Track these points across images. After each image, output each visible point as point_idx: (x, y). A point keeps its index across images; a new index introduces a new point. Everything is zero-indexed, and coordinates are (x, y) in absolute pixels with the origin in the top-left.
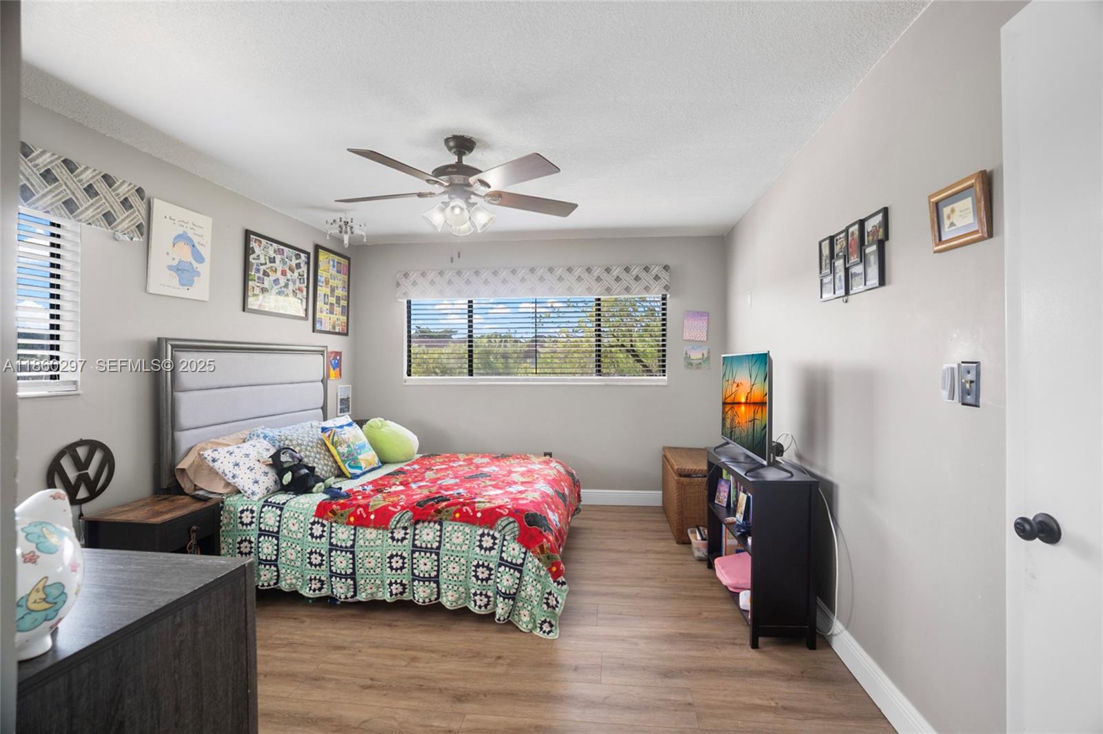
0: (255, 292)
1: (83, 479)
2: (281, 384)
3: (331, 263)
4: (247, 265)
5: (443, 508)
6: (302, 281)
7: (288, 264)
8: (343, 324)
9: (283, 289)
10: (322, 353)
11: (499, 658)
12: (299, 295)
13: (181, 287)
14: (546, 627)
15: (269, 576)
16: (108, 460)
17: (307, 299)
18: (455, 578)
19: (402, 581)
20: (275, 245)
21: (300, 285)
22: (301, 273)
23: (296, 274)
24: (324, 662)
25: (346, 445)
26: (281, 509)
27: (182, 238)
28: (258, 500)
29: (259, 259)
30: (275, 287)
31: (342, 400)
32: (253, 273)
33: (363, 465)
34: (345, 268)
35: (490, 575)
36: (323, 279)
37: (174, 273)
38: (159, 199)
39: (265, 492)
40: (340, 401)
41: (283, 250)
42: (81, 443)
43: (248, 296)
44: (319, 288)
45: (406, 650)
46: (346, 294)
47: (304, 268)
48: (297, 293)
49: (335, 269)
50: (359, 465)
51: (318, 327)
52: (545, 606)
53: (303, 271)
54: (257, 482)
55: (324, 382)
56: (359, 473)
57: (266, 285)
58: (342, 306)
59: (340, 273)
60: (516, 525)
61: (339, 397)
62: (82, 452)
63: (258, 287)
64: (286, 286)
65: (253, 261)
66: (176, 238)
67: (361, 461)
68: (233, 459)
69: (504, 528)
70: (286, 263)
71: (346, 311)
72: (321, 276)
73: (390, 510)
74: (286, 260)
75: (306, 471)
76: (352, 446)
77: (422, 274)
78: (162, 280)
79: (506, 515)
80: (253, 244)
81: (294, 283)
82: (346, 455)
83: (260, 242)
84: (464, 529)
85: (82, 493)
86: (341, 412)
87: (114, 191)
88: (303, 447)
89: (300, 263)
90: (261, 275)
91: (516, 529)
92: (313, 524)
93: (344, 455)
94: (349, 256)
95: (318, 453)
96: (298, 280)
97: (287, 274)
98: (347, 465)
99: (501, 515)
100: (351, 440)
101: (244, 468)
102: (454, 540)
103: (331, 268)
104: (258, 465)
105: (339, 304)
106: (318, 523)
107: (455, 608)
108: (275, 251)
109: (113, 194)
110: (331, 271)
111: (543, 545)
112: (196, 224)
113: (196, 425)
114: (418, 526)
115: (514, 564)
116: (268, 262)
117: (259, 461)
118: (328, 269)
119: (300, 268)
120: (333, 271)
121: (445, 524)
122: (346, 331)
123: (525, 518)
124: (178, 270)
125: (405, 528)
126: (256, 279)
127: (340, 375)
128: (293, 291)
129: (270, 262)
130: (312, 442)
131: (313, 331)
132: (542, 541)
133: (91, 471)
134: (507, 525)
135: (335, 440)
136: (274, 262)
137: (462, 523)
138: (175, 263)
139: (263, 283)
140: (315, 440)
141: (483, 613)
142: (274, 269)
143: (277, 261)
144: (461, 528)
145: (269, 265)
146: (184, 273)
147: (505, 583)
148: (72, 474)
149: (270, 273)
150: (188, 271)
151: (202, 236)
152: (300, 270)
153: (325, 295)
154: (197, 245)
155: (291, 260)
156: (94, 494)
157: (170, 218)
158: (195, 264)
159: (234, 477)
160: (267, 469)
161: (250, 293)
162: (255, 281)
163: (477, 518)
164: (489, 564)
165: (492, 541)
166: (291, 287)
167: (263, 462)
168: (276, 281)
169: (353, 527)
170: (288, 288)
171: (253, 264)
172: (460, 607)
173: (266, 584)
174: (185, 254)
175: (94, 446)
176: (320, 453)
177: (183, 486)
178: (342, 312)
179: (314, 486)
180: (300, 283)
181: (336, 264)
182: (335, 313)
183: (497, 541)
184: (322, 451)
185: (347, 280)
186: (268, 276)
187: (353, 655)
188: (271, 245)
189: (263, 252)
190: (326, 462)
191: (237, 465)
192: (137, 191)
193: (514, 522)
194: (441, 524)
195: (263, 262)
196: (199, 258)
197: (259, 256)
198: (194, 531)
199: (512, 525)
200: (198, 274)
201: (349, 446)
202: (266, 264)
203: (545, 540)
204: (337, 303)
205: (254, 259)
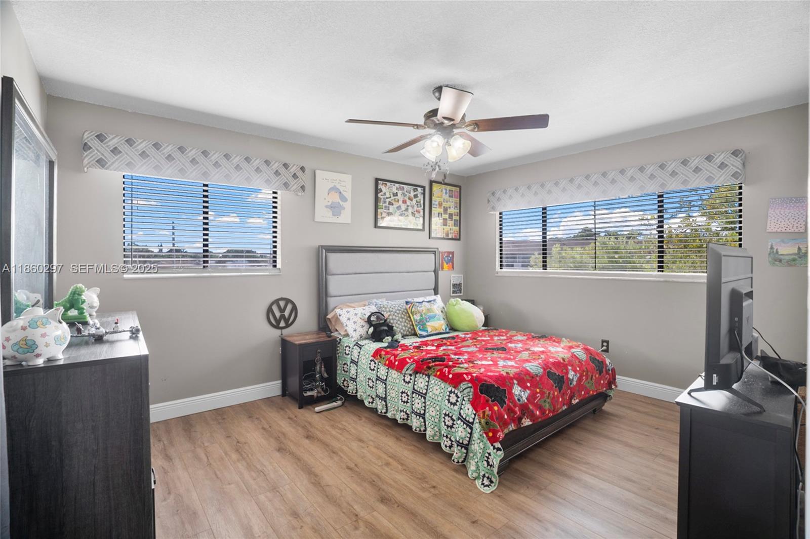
0: (383, 216)
1: (282, 316)
2: (400, 272)
3: (444, 191)
4: (377, 200)
5: (433, 366)
6: (419, 206)
7: (408, 195)
8: (456, 232)
9: (404, 212)
10: (434, 252)
11: (434, 487)
12: (417, 215)
13: (334, 217)
14: (486, 482)
15: (352, 387)
16: (294, 309)
17: (424, 217)
18: (433, 419)
19: (406, 411)
20: (397, 185)
21: (418, 209)
22: (418, 201)
23: (414, 201)
24: (347, 446)
25: (419, 315)
26: (361, 349)
27: (334, 189)
28: (354, 341)
29: (385, 195)
30: (398, 212)
31: (454, 285)
32: (381, 204)
33: (429, 330)
34: (456, 194)
35: (453, 424)
36: (437, 203)
37: (329, 210)
38: (319, 170)
39: (359, 337)
40: (453, 286)
41: (403, 187)
42: (282, 299)
43: (378, 218)
44: (433, 209)
45: (390, 457)
46: (458, 211)
47: (421, 197)
48: (415, 214)
49: (448, 195)
50: (426, 329)
51: (433, 235)
52: (485, 463)
53: (420, 199)
54: (355, 331)
55: (436, 272)
56: (424, 335)
57: (391, 210)
58: (455, 220)
59: (452, 197)
60: (472, 390)
61: (452, 283)
62: (282, 304)
63: (385, 212)
64: (407, 210)
65: (381, 197)
66: (330, 189)
67: (428, 327)
68: (348, 316)
69: (464, 390)
70: (406, 195)
71: (458, 223)
72: (435, 201)
73: (406, 361)
74: (406, 193)
75: (386, 328)
76: (424, 316)
77: (515, 189)
78: (323, 214)
79: (468, 381)
80: (380, 186)
81: (413, 207)
82: (418, 322)
83: (386, 184)
84: (441, 384)
85: (282, 324)
86: (453, 293)
87: (288, 171)
88: (392, 313)
89: (417, 195)
90: (387, 204)
91: (471, 393)
92: (371, 361)
93: (416, 321)
94: (460, 185)
95: (401, 318)
96: (415, 205)
97: (407, 202)
98: (418, 328)
99: (464, 380)
100: (424, 312)
101: (352, 321)
102: (435, 391)
103: (444, 194)
104: (360, 321)
105: (452, 219)
106: (373, 361)
107: (431, 441)
108: (397, 189)
109: (288, 172)
110: (444, 197)
111: (485, 411)
112: (342, 180)
113: (339, 294)
114: (417, 376)
115: (467, 421)
116: (392, 196)
117: (361, 318)
118: (441, 196)
119: (418, 197)
120: (447, 197)
121: (432, 378)
122: (458, 237)
123: (481, 386)
124: (331, 207)
125: (411, 375)
126: (384, 207)
127: (453, 268)
128: (412, 213)
129: (394, 196)
130: (400, 310)
131: (429, 238)
132: (485, 408)
133: (287, 313)
134: (466, 388)
135: (413, 310)
136: (397, 195)
137: (440, 380)
138: (329, 204)
139: (389, 209)
140: (402, 310)
141: (447, 451)
142: (396, 200)
143: (399, 195)
144: (439, 383)
145: (393, 198)
146: (335, 209)
147: (460, 434)
148: (278, 314)
149: (394, 203)
150: (337, 207)
151: (345, 186)
152: (417, 199)
153: (439, 213)
154: (342, 192)
155: (410, 193)
156: (288, 325)
157: (326, 179)
158: (342, 203)
159: (346, 326)
160: (364, 324)
161: (379, 217)
162: (382, 208)
163: (449, 378)
164: (452, 416)
165: (456, 398)
166: (410, 210)
167: (363, 319)
168: (399, 208)
169: (387, 367)
170: (408, 211)
171: (381, 199)
172: (436, 441)
173: (351, 392)
174: (335, 198)
175: (288, 301)
176: (403, 318)
177: (330, 328)
178: (455, 224)
179: (384, 338)
180: (418, 207)
181: (448, 191)
182: (448, 225)
183: (459, 400)
184: (405, 317)
185: (458, 202)
186: (393, 204)
187: (363, 447)
188: (394, 185)
189: (388, 190)
190: (406, 324)
191: (349, 319)
192: (301, 168)
193: (471, 387)
194: (429, 378)
195: (389, 196)
196: (344, 199)
197: (385, 193)
198: (319, 353)
199: (468, 389)
200: (344, 208)
201: (421, 316)
202: (390, 197)
203: (487, 408)
204: (449, 218)
205: (382, 195)
